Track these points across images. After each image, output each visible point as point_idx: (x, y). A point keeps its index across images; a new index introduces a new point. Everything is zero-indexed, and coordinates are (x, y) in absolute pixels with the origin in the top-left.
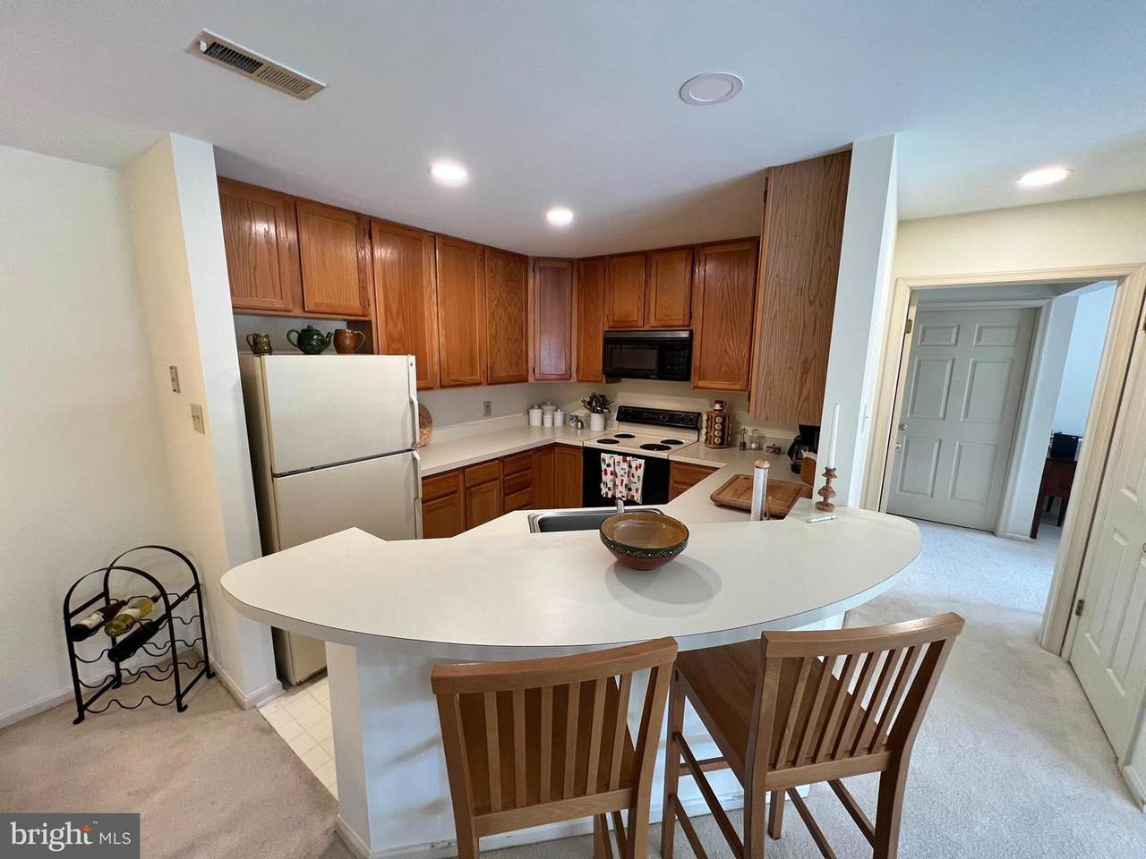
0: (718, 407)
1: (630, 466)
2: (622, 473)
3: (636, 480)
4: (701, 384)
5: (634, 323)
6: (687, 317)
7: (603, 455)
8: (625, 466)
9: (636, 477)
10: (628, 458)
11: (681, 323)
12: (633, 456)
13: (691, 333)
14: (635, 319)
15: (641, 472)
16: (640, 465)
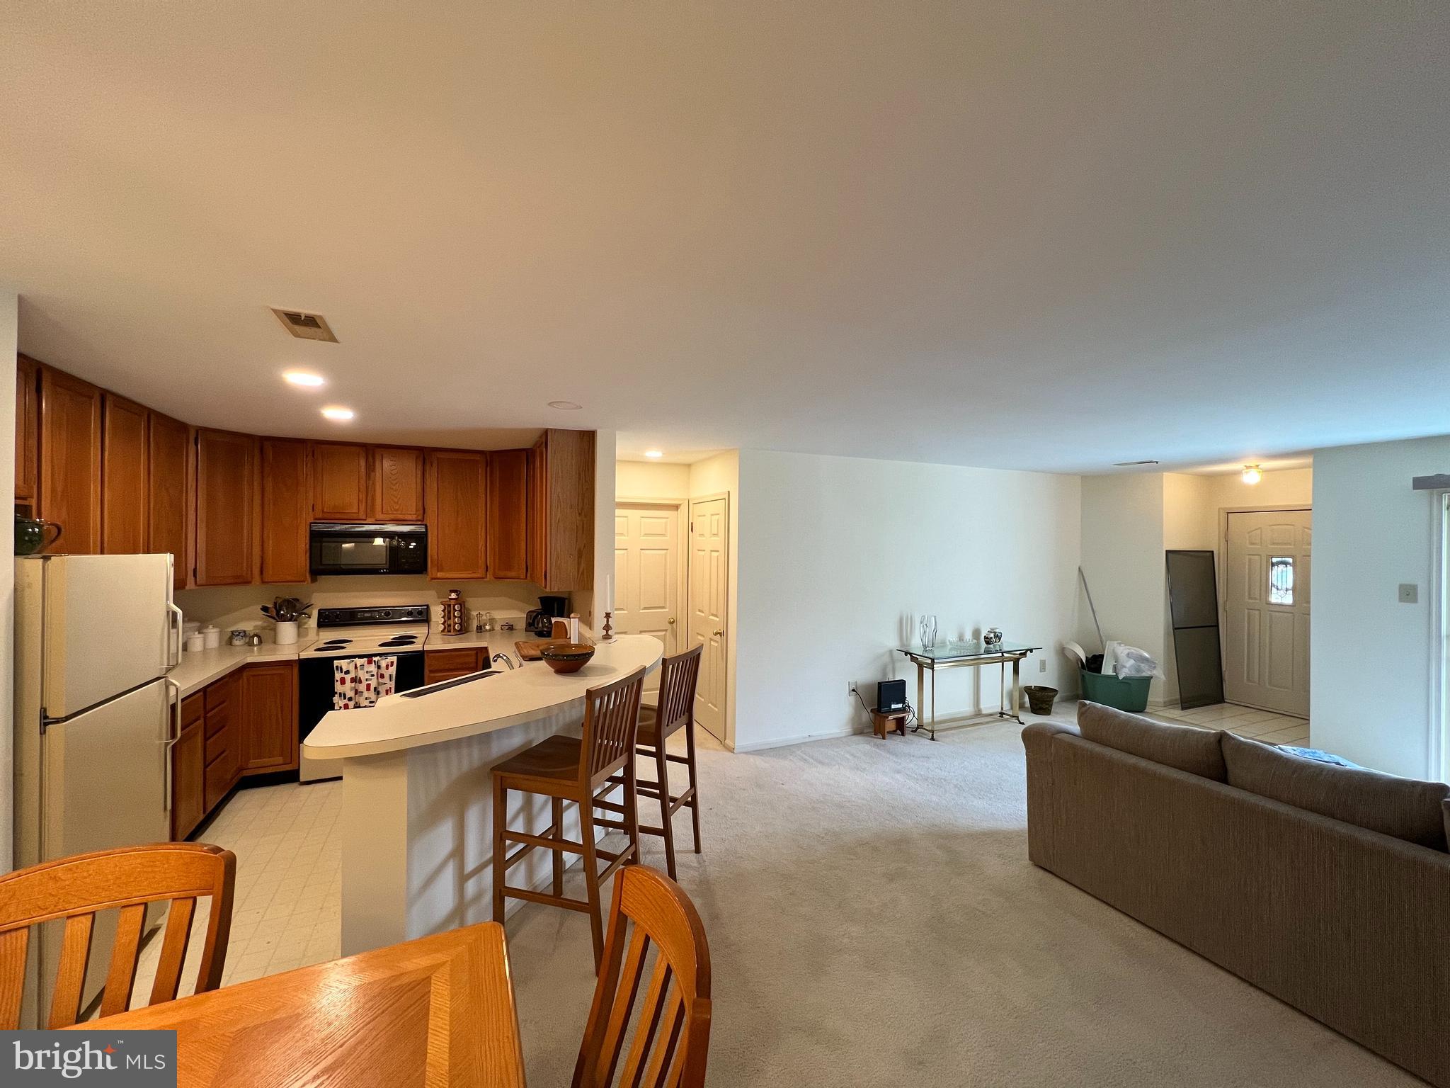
0: (453, 596)
1: (379, 667)
2: (368, 676)
3: (386, 679)
4: (439, 575)
5: (355, 516)
6: (421, 512)
7: (336, 663)
8: (373, 668)
9: (387, 676)
10: (376, 659)
11: (414, 517)
12: (380, 655)
13: (426, 526)
14: (355, 510)
15: (393, 670)
16: (392, 663)
